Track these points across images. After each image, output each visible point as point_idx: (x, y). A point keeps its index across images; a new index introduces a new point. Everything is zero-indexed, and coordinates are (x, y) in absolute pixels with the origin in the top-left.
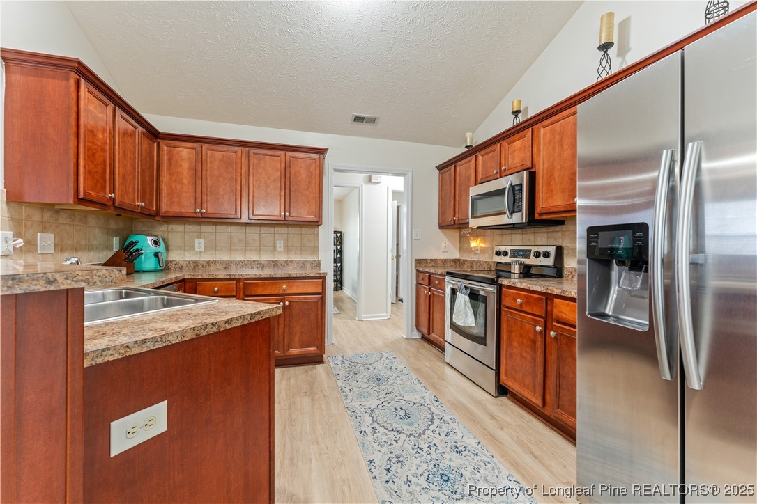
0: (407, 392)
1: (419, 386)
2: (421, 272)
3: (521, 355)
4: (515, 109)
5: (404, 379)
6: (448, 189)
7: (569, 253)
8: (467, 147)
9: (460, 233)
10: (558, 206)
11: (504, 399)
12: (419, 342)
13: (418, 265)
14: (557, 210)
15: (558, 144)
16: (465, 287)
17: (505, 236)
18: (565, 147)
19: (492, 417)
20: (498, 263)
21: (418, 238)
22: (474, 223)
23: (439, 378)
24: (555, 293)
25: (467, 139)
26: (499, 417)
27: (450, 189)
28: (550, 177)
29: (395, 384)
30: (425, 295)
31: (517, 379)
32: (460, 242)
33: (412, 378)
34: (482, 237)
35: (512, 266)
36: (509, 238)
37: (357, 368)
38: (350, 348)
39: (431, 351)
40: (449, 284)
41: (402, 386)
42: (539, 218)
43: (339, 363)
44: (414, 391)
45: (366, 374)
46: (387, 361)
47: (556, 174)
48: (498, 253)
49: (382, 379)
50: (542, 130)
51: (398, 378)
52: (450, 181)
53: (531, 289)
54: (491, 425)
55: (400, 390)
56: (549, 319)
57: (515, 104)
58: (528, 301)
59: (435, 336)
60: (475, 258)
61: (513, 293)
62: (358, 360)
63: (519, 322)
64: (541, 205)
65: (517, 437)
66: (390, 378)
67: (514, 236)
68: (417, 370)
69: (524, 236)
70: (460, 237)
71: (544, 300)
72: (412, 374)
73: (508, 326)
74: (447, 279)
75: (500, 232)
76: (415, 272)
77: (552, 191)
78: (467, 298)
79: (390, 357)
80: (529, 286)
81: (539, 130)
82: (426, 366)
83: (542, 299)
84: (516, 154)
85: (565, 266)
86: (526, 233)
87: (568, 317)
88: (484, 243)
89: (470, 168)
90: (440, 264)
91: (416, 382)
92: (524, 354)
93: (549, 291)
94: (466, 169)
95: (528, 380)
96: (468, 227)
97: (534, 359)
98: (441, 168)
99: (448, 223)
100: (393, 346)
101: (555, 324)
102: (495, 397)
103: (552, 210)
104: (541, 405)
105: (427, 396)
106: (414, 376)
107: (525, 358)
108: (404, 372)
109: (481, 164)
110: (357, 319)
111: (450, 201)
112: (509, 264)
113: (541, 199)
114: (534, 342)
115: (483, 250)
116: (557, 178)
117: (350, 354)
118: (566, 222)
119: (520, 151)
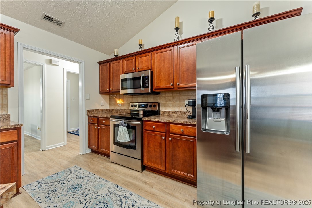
0: (98, 189)
1: (103, 182)
2: (91, 117)
3: (155, 150)
4: (140, 43)
5: (92, 181)
6: (106, 74)
7: (162, 105)
8: (115, 55)
9: (110, 96)
10: (163, 87)
11: (145, 171)
12: (91, 154)
13: (89, 113)
14: (163, 88)
15: (163, 61)
16: (125, 123)
17: (134, 98)
18: (166, 63)
19: (146, 183)
20: (131, 110)
21: (89, 99)
22: (122, 92)
23: (111, 172)
24: (171, 122)
25: (115, 51)
26: (148, 182)
27: (107, 75)
28: (160, 74)
29: (88, 187)
30: (95, 129)
31: (153, 161)
32: (110, 101)
33: (97, 178)
34: (122, 99)
35: (140, 111)
36: (136, 99)
37: (54, 186)
38: (42, 173)
39: (100, 158)
40: (113, 122)
41: (93, 186)
42: (155, 91)
43: (37, 188)
44: (102, 186)
45: (63, 188)
46: (76, 173)
47: (162, 73)
48: (132, 106)
49: (78, 187)
50: (156, 55)
51: (88, 182)
52: (107, 70)
53: (159, 121)
54: (147, 187)
55: (93, 189)
56: (167, 133)
57: (140, 41)
58: (157, 126)
59: (103, 149)
60: (119, 108)
61: (150, 123)
62: (53, 180)
63: (153, 136)
64: (156, 85)
65: (160, 188)
66: (83, 183)
67: (138, 98)
68: (98, 172)
69: (143, 98)
70: (110, 98)
71: (165, 125)
72: (96, 175)
73: (147, 138)
74: (111, 119)
75: (132, 96)
76: (87, 117)
77: (160, 80)
78: (126, 128)
79: (77, 169)
80: (158, 120)
81: (154, 54)
82: (101, 168)
83: (164, 125)
84: (143, 63)
85: (161, 110)
86: (144, 97)
87: (176, 131)
88: (123, 101)
89: (119, 65)
90: (101, 112)
91: (100, 180)
92: (156, 150)
93: (168, 121)
94: (117, 66)
95: (158, 161)
96: (120, 94)
97: (161, 151)
98: (100, 63)
99: (106, 92)
100: (75, 161)
101: (170, 135)
102: (141, 172)
103: (161, 88)
104: (165, 170)
105: (111, 186)
106: (98, 176)
107: (156, 151)
108: (90, 176)
109: (125, 64)
110: (41, 150)
111: (107, 80)
112: (138, 111)
113: (156, 83)
114: (161, 144)
115: (123, 105)
116: (163, 75)
117: (44, 177)
118: (161, 93)
119: (146, 62)
